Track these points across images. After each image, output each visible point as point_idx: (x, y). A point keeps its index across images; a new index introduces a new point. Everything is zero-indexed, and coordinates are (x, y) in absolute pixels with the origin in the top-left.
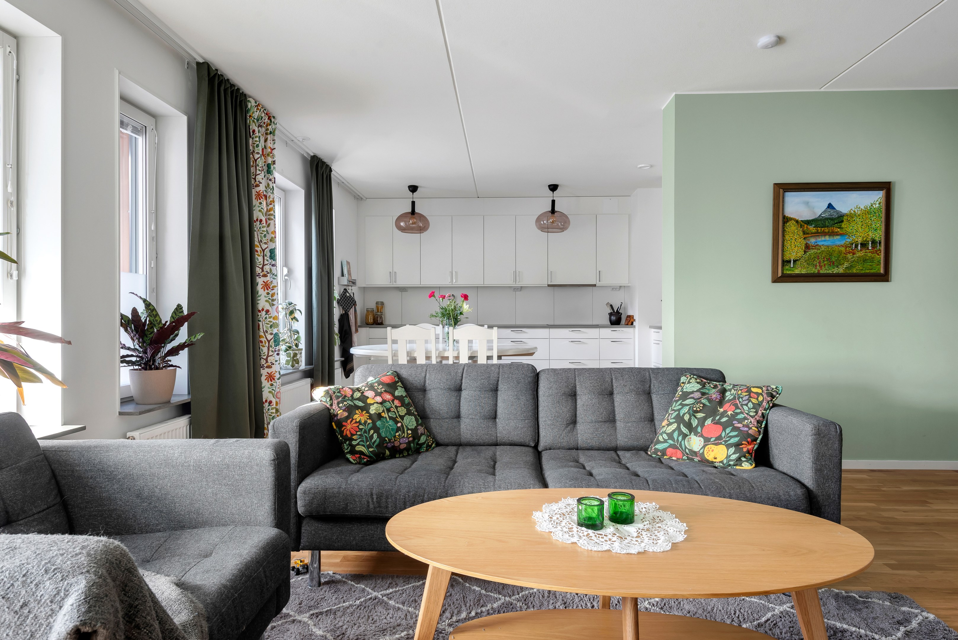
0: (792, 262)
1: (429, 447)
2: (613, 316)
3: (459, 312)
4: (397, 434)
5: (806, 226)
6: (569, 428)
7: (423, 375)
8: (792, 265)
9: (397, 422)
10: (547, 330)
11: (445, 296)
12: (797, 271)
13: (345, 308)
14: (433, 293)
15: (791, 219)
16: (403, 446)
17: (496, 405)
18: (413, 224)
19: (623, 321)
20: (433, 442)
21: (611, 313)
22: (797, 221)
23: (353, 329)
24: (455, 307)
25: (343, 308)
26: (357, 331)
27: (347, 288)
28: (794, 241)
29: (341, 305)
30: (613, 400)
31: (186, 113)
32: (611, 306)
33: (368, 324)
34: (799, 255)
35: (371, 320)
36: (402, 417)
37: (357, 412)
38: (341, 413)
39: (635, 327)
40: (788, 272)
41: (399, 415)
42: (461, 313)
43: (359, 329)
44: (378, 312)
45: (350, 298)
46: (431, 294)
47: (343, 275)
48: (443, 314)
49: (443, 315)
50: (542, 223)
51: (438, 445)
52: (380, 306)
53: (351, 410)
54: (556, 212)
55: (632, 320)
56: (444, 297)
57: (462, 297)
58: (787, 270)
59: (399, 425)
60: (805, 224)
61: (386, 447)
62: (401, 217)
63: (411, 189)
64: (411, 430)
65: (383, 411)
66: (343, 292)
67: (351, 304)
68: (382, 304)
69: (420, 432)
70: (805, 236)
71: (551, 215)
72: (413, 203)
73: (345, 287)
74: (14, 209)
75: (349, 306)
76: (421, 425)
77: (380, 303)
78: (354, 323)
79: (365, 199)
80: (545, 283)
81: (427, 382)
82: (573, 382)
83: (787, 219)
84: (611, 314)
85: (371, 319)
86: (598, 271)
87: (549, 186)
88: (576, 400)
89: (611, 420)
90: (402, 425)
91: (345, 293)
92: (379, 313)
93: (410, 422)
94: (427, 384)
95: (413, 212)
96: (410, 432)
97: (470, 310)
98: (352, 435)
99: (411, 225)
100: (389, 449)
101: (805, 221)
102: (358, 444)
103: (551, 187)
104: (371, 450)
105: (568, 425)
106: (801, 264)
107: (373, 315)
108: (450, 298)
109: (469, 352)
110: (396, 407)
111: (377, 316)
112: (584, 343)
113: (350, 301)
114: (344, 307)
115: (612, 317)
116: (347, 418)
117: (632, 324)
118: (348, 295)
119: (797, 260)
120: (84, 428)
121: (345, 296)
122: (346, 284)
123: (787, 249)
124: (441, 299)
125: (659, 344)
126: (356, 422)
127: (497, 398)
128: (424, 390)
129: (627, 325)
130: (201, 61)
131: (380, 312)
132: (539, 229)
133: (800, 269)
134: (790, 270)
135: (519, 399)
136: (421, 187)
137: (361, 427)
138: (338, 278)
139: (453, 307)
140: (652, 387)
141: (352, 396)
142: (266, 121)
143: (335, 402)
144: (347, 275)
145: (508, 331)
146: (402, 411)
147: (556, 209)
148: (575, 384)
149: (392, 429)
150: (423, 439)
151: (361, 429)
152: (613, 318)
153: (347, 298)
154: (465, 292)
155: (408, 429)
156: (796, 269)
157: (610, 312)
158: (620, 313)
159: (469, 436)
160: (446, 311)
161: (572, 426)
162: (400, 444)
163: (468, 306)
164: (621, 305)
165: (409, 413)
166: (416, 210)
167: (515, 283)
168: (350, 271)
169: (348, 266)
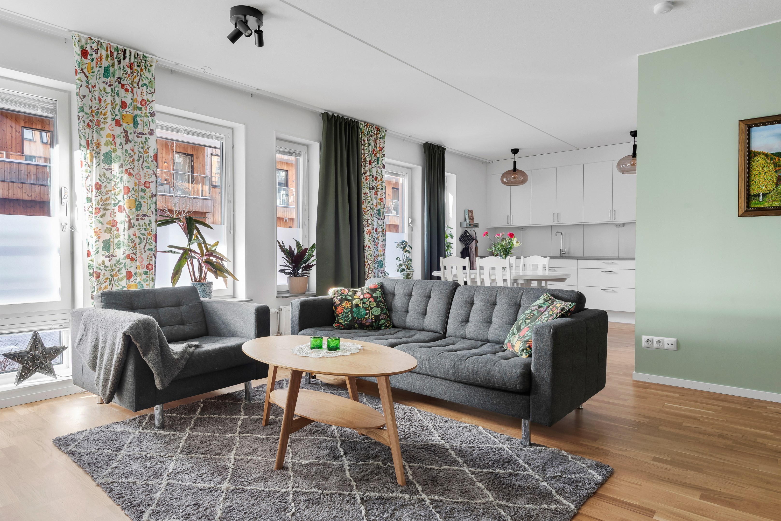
0: (761, 195)
1: (387, 327)
4: (366, 317)
5: (778, 158)
6: (462, 324)
7: (394, 285)
8: (761, 199)
9: (366, 310)
12: (767, 205)
13: (466, 244)
15: (759, 153)
16: (367, 324)
17: (427, 306)
18: (514, 178)
20: (390, 325)
22: (766, 155)
23: (473, 259)
25: (464, 244)
27: (469, 230)
28: (763, 175)
30: (494, 308)
31: (318, 141)
34: (770, 188)
36: (371, 308)
37: (345, 302)
38: (337, 301)
40: (756, 206)
41: (370, 307)
45: (471, 236)
47: (465, 220)
51: (394, 326)
53: (342, 301)
58: (755, 204)
59: (367, 312)
60: (777, 156)
61: (356, 323)
62: (505, 175)
63: (513, 152)
64: (374, 315)
65: (360, 303)
69: (381, 317)
70: (776, 169)
71: (633, 158)
72: (515, 163)
73: (466, 229)
74: (232, 204)
75: (470, 243)
76: (385, 314)
79: (491, 162)
81: (395, 289)
82: (473, 294)
83: (754, 153)
87: (631, 132)
88: (472, 307)
89: (489, 322)
90: (369, 312)
91: (466, 233)
93: (377, 311)
94: (395, 291)
95: (515, 169)
96: (373, 316)
98: (339, 314)
99: (513, 180)
100: (357, 324)
101: (777, 153)
102: (340, 319)
103: (632, 134)
104: (346, 322)
105: (462, 322)
106: (771, 197)
110: (370, 302)
113: (471, 239)
116: (339, 304)
119: (768, 193)
120: (252, 300)
122: (467, 226)
123: (754, 184)
126: (343, 307)
127: (428, 302)
128: (394, 295)
130: (323, 112)
132: (620, 172)
133: (770, 202)
134: (758, 204)
135: (439, 303)
137: (344, 310)
138: (460, 222)
140: (522, 301)
141: (347, 294)
142: (375, 132)
143: (336, 296)
144: (469, 220)
146: (373, 304)
148: (474, 296)
149: (364, 314)
150: (382, 322)
151: (344, 311)
153: (468, 237)
155: (373, 315)
156: (766, 202)
159: (409, 324)
161: (464, 323)
162: (366, 322)
165: (377, 306)
166: (518, 168)
167: (611, 220)
168: (473, 217)
169: (470, 214)
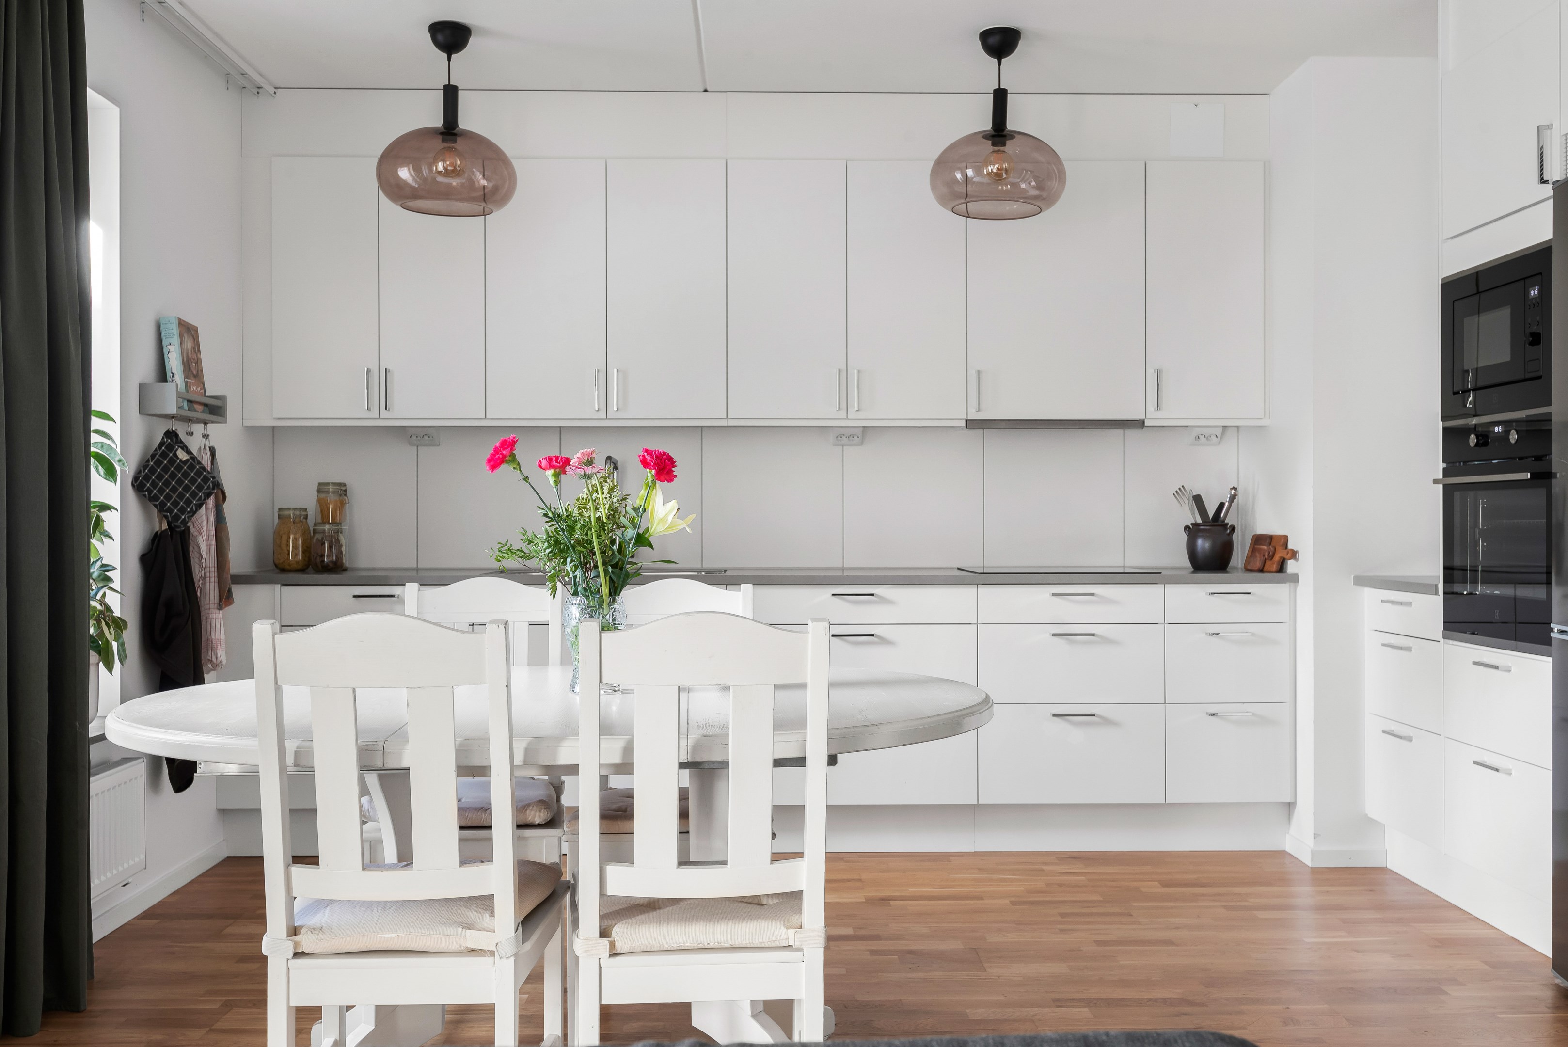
2: (1204, 538)
3: (630, 533)
10: (967, 592)
11: (567, 461)
13: (170, 510)
14: (509, 445)
18: (447, 173)
19: (1238, 558)
21: (1195, 525)
23: (210, 592)
24: (614, 513)
25: (161, 509)
26: (225, 598)
27: (181, 429)
29: (153, 499)
32: (1198, 500)
33: (283, 570)
35: (294, 551)
39: (1295, 579)
42: (642, 540)
43: (239, 592)
44: (325, 521)
45: (192, 467)
46: (496, 451)
47: (163, 376)
48: (557, 542)
49: (559, 549)
50: (959, 176)
52: (332, 497)
54: (1012, 135)
55: (1279, 554)
56: (560, 465)
57: (645, 464)
62: (402, 147)
63: (440, 37)
66: (161, 444)
67: (194, 495)
68: (342, 490)
71: (992, 148)
72: (451, 94)
73: (170, 426)
75: (188, 503)
77: (331, 488)
78: (214, 569)
79: (272, 90)
80: (957, 414)
84: (1192, 531)
85: (295, 547)
86: (1151, 372)
87: (986, 36)
91: (170, 448)
92: (327, 527)
95: (448, 129)
97: (682, 524)
99: (440, 179)
103: (993, 40)
107: (305, 532)
108: (590, 470)
109: (683, 742)
111: (318, 536)
112: (1107, 641)
113: (193, 481)
114: (163, 504)
115: (1200, 542)
117: (1281, 568)
118: (182, 455)
121: (172, 461)
122: (172, 410)
124: (550, 472)
125: (1409, 649)
129: (1261, 571)
131: (334, 523)
132: (943, 200)
136: (484, 32)
138: (142, 387)
139: (603, 512)
144: (179, 378)
145: (823, 594)
147: (1011, 125)
152: (1203, 544)
153: (179, 468)
154: (659, 445)
157: (1189, 521)
158: (1225, 526)
160: (571, 529)
163: (673, 504)
164: (1233, 498)
166: (464, 123)
167: (843, 414)
168: (198, 361)
169: (189, 343)
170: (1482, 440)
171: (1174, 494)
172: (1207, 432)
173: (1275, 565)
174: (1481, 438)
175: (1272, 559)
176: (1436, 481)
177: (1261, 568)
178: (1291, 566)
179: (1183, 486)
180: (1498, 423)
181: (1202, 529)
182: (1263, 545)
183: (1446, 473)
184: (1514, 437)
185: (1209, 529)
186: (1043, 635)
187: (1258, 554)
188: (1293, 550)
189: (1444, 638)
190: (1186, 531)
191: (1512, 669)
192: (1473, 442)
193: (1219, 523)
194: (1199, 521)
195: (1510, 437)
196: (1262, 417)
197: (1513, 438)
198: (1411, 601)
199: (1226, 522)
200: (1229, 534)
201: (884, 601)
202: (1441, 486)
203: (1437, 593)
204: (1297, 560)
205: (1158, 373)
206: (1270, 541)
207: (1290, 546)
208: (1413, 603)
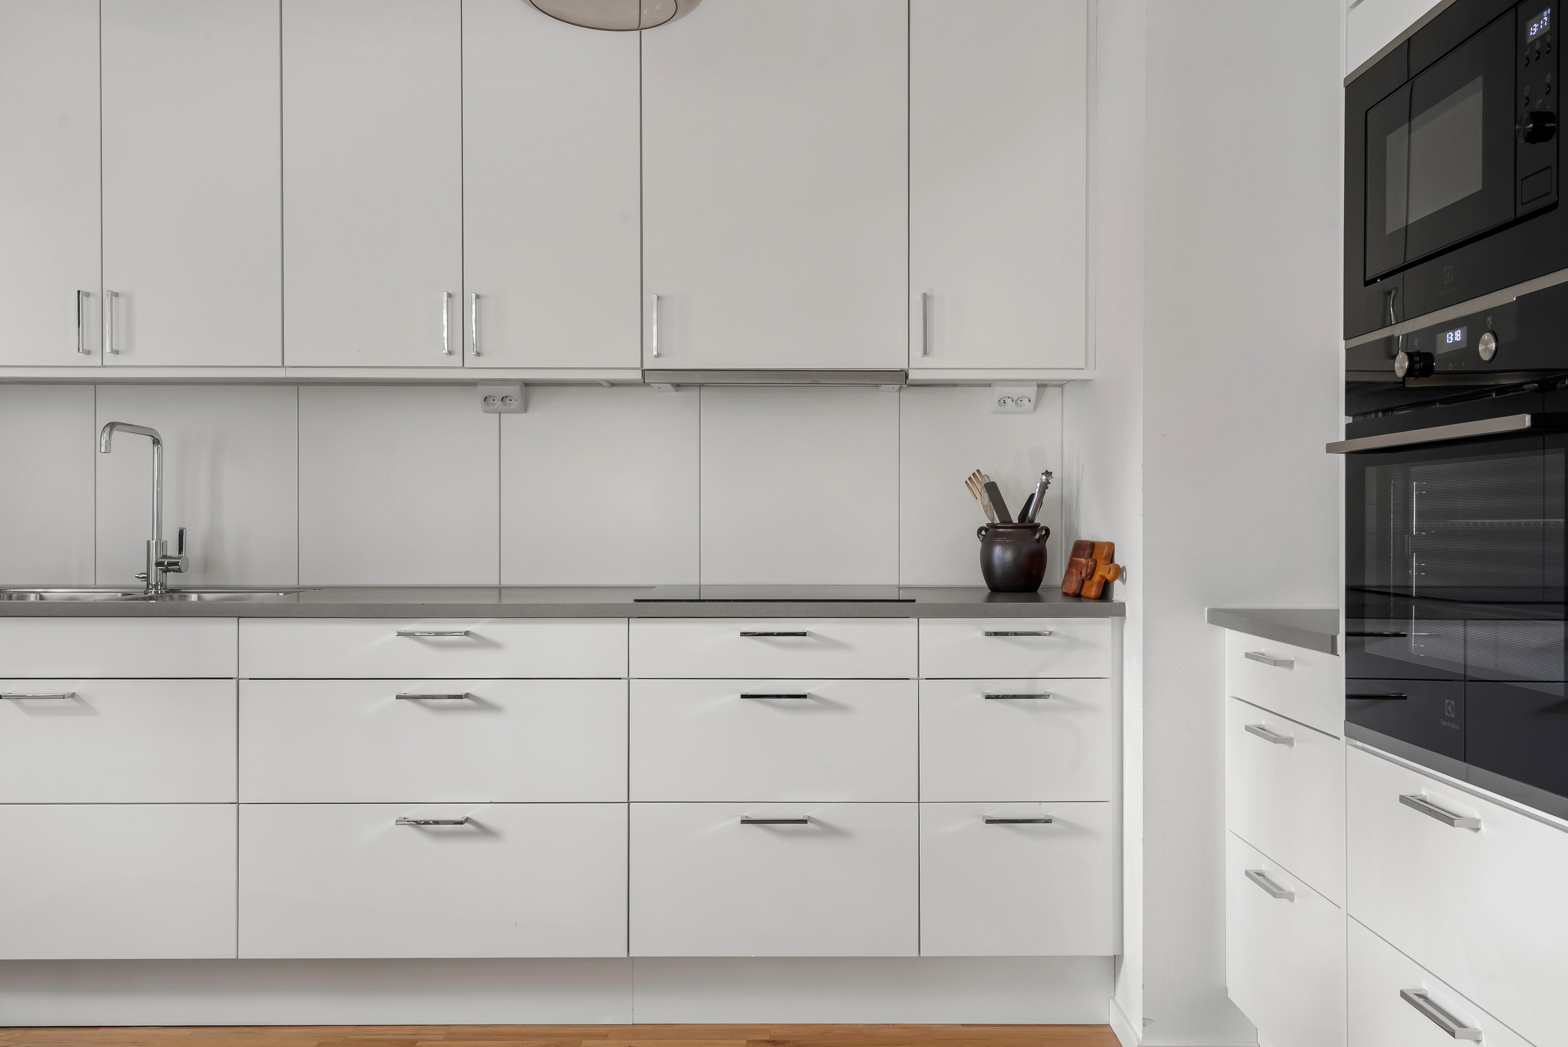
2: (1003, 545)
10: (615, 629)
19: (1055, 576)
21: (992, 526)
32: (992, 489)
39: (1120, 611)
55: (1102, 571)
80: (627, 359)
84: (988, 536)
86: (916, 298)
112: (827, 705)
115: (998, 551)
117: (1105, 593)
129: (1078, 596)
152: (1002, 554)
157: (985, 521)
158: (1035, 528)
164: (1044, 487)
167: (456, 360)
170: (1419, 362)
171: (966, 482)
172: (1016, 392)
173: (1094, 588)
174: (1417, 359)
175: (1090, 579)
176: (1332, 448)
177: (1077, 593)
178: (1119, 592)
179: (978, 471)
180: (1452, 325)
181: (1001, 532)
182: (1081, 558)
183: (1352, 432)
184: (1489, 346)
185: (1010, 533)
186: (731, 695)
187: (1074, 571)
188: (1118, 566)
189: (1347, 734)
190: (980, 536)
191: (1483, 826)
192: (1402, 367)
193: (1026, 523)
194: (997, 521)
195: (1481, 348)
196: (1084, 367)
197: (1486, 349)
198: (1293, 659)
199: (1036, 522)
200: (1038, 541)
201: (483, 643)
202: (1342, 457)
203: (1334, 651)
204: (1124, 581)
205: (925, 298)
206: (1090, 551)
207: (1117, 561)
208: (1295, 663)
